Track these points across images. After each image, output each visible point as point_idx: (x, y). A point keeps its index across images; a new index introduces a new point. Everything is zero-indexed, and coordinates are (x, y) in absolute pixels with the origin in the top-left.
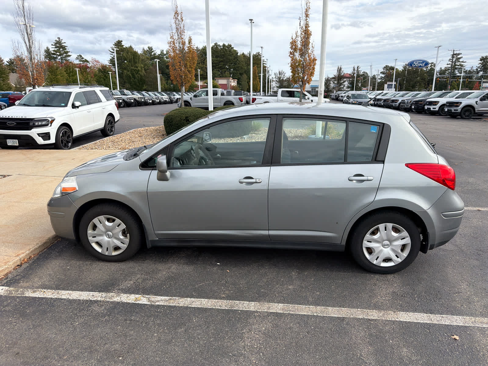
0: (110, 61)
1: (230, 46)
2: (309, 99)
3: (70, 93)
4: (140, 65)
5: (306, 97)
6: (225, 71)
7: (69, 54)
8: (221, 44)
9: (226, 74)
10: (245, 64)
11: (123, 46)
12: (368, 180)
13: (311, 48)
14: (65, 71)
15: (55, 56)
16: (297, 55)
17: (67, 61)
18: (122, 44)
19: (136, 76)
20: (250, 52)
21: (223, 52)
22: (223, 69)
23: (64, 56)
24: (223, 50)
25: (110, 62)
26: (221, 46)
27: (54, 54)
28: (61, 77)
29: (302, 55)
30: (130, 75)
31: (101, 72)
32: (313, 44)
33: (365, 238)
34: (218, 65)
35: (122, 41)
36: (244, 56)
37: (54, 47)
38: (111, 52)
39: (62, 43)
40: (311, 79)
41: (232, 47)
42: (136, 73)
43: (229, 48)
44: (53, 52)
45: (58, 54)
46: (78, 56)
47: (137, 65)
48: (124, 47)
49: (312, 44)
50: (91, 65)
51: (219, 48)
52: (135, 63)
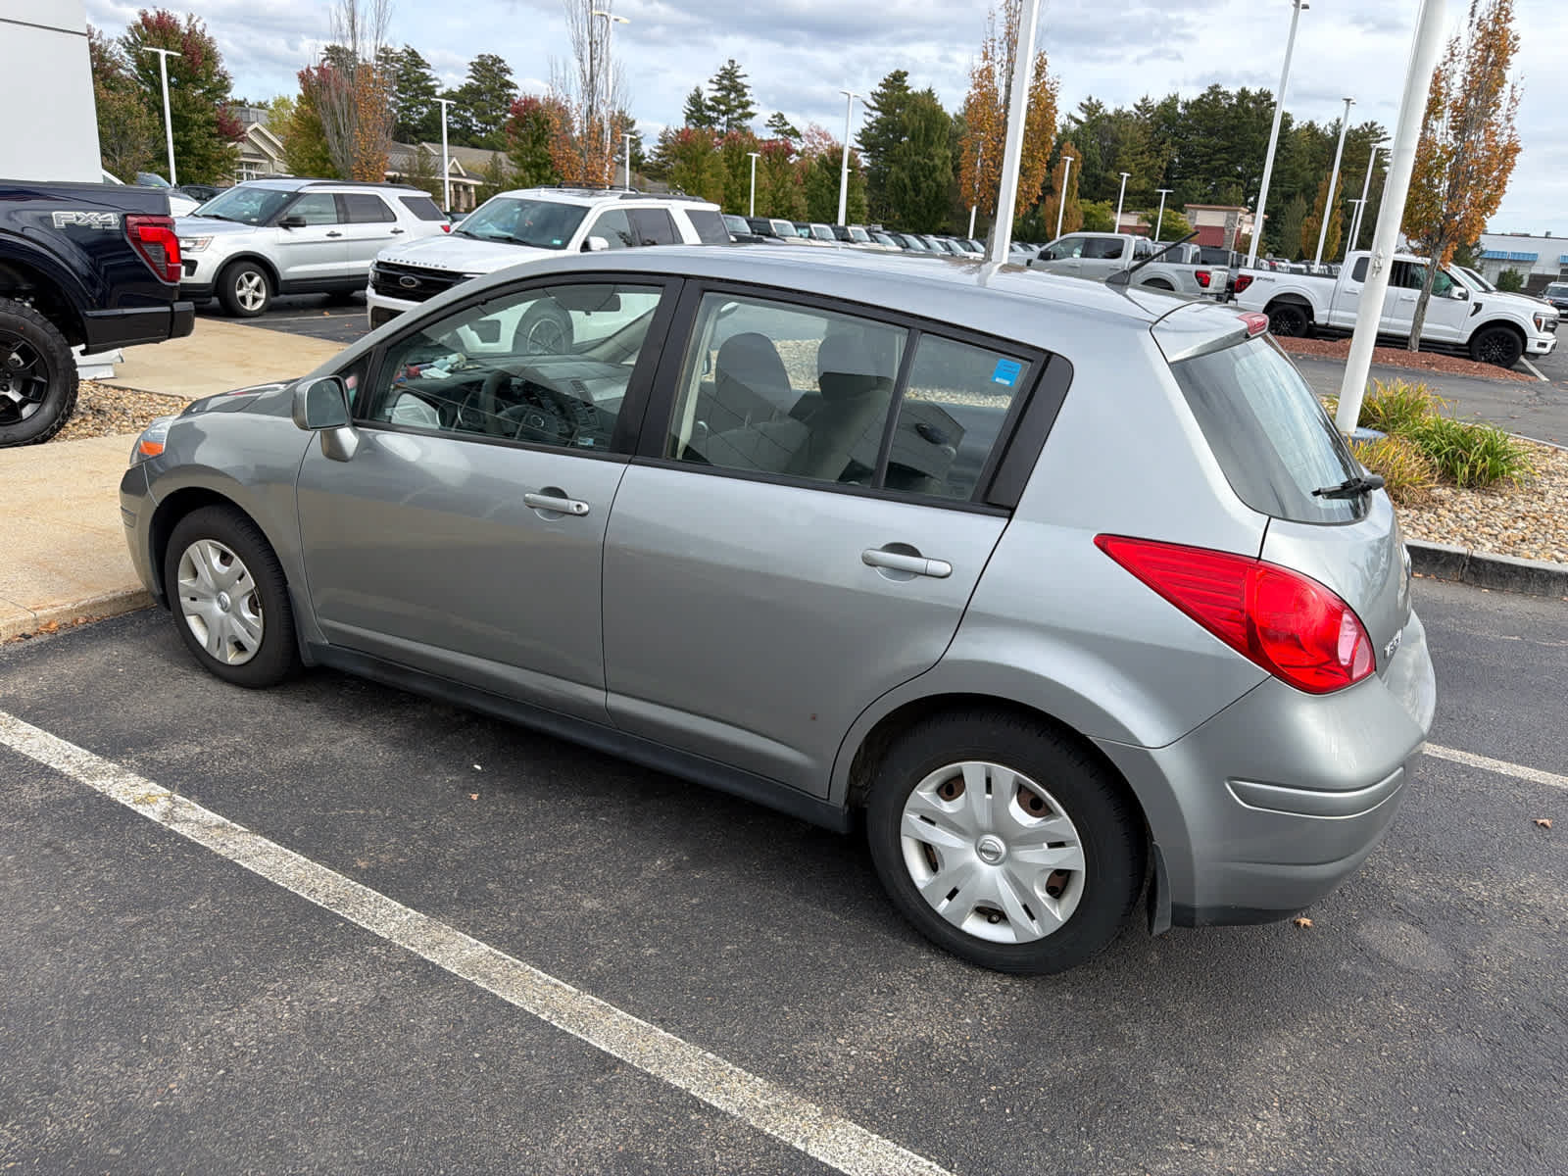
0: (860, 135)
1: (1268, 96)
2: (1465, 297)
3: (587, 210)
4: (940, 151)
5: (1456, 291)
6: (1229, 184)
7: (751, 109)
8: (1234, 90)
9: (1232, 195)
10: (1310, 162)
11: (907, 88)
12: (926, 575)
13: (1505, 103)
14: (726, 160)
15: (715, 115)
16: (1443, 130)
17: (743, 130)
18: (906, 84)
19: (924, 185)
20: (1338, 121)
21: (1235, 117)
22: (1225, 174)
23: (736, 115)
24: (1237, 112)
25: (859, 139)
26: (1231, 98)
27: (710, 108)
28: (713, 176)
29: (1461, 128)
30: (907, 181)
31: (827, 168)
32: (1518, 88)
33: (911, 802)
34: (1208, 162)
35: (906, 74)
36: (1311, 135)
37: (716, 87)
38: (868, 106)
39: (738, 77)
40: (1482, 223)
41: (1273, 100)
42: (925, 176)
43: (1262, 102)
44: (710, 103)
45: (722, 107)
46: (774, 117)
47: (932, 150)
48: (909, 92)
49: (1513, 87)
50: (803, 146)
51: (1224, 103)
52: (929, 143)
